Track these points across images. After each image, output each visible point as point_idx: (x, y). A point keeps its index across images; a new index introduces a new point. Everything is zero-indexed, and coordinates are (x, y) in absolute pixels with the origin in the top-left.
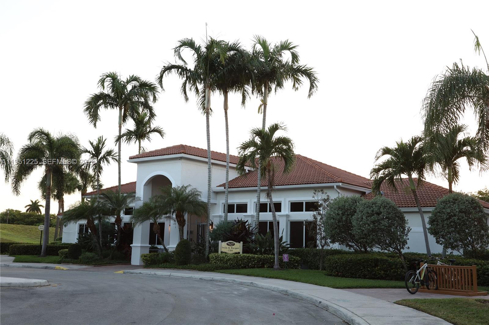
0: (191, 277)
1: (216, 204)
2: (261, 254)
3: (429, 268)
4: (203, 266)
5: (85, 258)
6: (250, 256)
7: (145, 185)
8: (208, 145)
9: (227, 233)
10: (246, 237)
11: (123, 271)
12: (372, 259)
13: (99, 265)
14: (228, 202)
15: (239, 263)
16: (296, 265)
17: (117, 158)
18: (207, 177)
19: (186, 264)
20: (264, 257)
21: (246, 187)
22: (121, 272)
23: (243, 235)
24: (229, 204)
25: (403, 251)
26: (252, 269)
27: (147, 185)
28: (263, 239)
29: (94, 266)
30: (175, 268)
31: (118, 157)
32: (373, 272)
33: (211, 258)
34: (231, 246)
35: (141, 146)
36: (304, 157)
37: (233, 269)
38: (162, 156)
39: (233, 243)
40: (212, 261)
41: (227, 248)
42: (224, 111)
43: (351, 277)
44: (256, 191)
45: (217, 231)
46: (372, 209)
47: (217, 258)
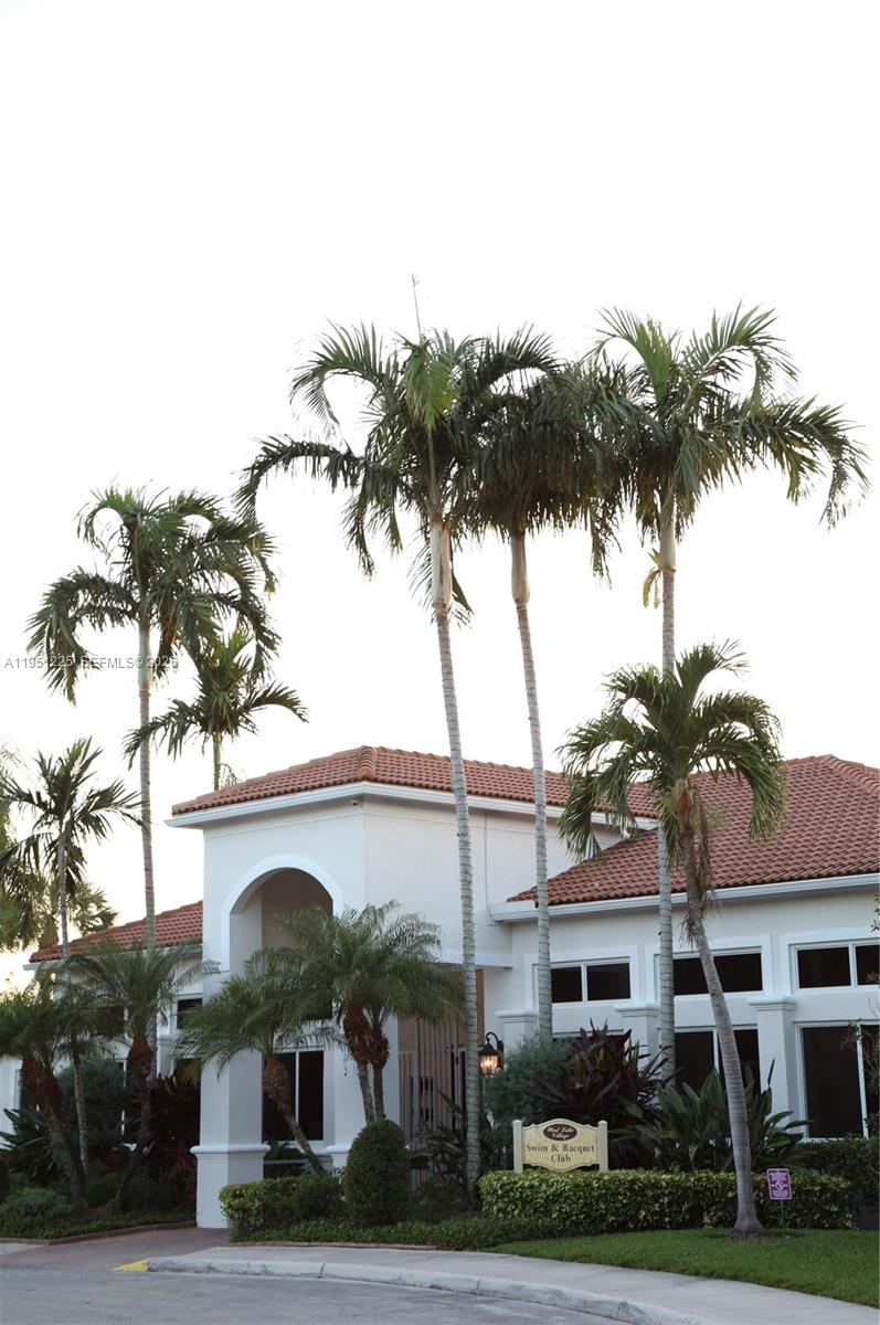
0: (400, 1278)
1: (508, 969)
2: (686, 1168)
4: (455, 1228)
5: (18, 1212)
6: (639, 1179)
7: (234, 911)
8: (451, 742)
9: (548, 1085)
10: (625, 1102)
11: (145, 1262)
13: (69, 1235)
14: (552, 960)
15: (597, 1210)
16: (833, 1213)
17: (137, 812)
18: (458, 869)
19: (391, 1222)
20: (699, 1180)
21: (616, 897)
22: (139, 1266)
23: (611, 1092)
24: (554, 966)
26: (648, 1234)
27: (244, 910)
28: (689, 1103)
29: (52, 1244)
30: (350, 1239)
31: (140, 808)
33: (488, 1193)
34: (561, 1139)
35: (222, 760)
36: (848, 764)
37: (575, 1234)
38: (291, 796)
39: (568, 1127)
40: (491, 1204)
41: (545, 1149)
42: (514, 606)
44: (653, 911)
45: (509, 1080)
47: (507, 1189)
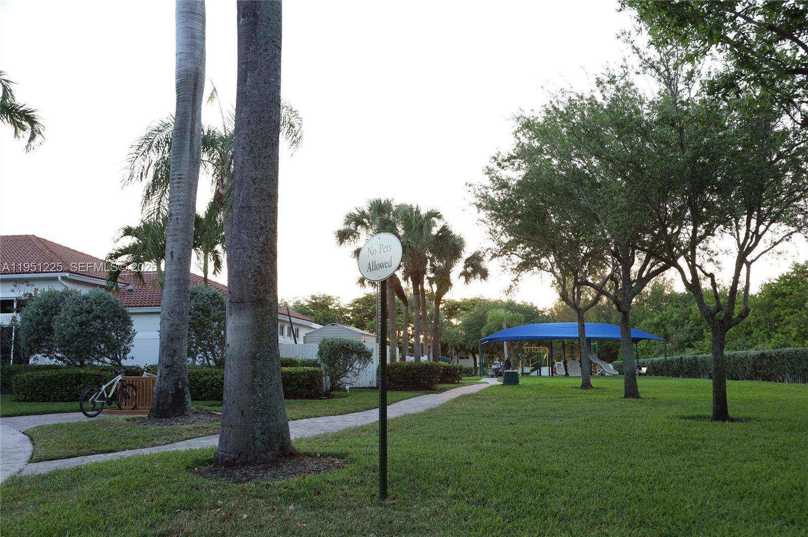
3: (124, 381)
12: (71, 375)
25: (123, 362)
32: (74, 391)
43: (43, 401)
46: (81, 306)
